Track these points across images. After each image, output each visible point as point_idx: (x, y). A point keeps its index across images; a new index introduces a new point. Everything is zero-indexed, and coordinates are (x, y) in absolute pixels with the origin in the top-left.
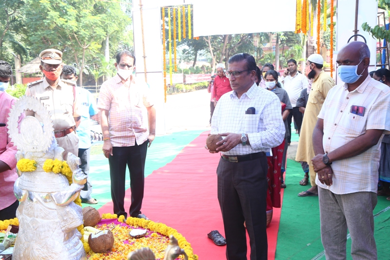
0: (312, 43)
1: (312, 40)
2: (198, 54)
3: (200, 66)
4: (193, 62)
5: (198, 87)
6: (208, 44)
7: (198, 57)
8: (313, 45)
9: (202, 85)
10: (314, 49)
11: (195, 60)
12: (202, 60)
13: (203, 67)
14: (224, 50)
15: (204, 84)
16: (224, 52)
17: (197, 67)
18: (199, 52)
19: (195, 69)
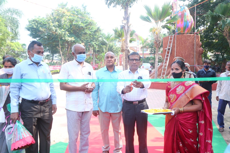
0: (127, 48)
1: (128, 46)
2: (54, 56)
3: (55, 62)
4: (51, 60)
5: (54, 73)
6: (59, 50)
7: (54, 58)
8: (128, 49)
9: (56, 71)
10: (129, 51)
11: (53, 59)
12: (56, 60)
13: (56, 62)
14: (68, 54)
15: (57, 71)
16: (68, 55)
17: (54, 62)
18: (55, 55)
19: (52, 63)
